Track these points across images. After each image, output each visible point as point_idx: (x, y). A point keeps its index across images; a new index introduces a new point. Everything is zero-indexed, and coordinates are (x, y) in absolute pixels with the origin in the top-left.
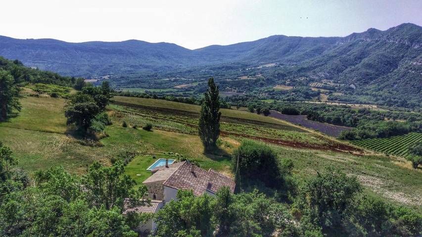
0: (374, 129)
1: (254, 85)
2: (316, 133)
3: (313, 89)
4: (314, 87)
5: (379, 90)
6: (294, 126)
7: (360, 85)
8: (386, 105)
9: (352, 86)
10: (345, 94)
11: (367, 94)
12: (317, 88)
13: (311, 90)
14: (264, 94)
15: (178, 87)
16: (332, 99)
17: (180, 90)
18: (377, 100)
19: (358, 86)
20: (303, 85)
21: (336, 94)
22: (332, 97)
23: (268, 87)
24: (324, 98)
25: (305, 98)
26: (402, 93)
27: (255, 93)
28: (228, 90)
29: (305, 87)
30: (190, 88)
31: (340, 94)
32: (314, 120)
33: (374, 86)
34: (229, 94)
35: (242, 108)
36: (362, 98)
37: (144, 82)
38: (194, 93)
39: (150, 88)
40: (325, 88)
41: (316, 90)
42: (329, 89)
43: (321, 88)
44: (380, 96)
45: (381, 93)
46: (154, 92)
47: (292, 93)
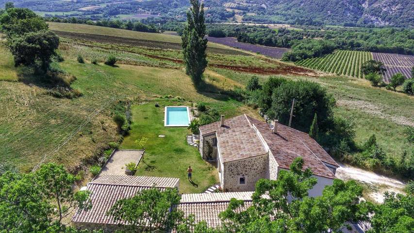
0: (310, 49)
1: (167, 7)
2: (259, 55)
3: (228, 10)
4: (228, 8)
5: (288, 9)
6: (234, 49)
7: (271, 5)
8: (298, 24)
9: (263, 6)
10: (258, 14)
11: (278, 14)
12: (232, 8)
13: (226, 10)
14: (180, 16)
15: (84, 9)
16: (246, 20)
17: (87, 13)
18: (287, 19)
19: (268, 5)
20: (218, 5)
21: (249, 14)
22: (246, 18)
23: (183, 8)
24: (239, 18)
25: (221, 19)
26: (308, 12)
27: (171, 15)
28: (141, 12)
29: (220, 8)
30: (98, 10)
31: (253, 14)
32: (244, 41)
33: (283, 5)
34: (143, 16)
35: (166, 32)
36: (274, 18)
37: (41, 4)
38: (104, 16)
39: (50, 11)
40: (238, 8)
41: (231, 10)
42: (243, 10)
43: (235, 8)
44: (290, 15)
45: (290, 12)
46: (56, 16)
47: (208, 14)
